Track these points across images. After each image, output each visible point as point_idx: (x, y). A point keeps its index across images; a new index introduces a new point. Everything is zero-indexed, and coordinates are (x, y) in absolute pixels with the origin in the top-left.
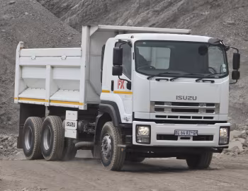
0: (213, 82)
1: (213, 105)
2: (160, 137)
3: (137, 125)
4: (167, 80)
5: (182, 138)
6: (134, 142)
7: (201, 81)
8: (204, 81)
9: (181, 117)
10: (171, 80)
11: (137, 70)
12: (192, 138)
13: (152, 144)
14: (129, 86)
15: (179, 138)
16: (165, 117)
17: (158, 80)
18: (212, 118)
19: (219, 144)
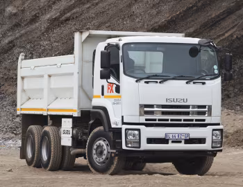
0: (204, 83)
1: (204, 107)
2: (150, 141)
3: (126, 130)
4: (157, 82)
5: (173, 142)
6: (124, 147)
7: (192, 83)
8: (194, 83)
9: (172, 120)
10: (160, 82)
11: (125, 73)
12: (183, 141)
13: (142, 148)
14: (118, 90)
15: (170, 141)
16: (155, 120)
17: (147, 82)
18: (204, 120)
19: (212, 148)
